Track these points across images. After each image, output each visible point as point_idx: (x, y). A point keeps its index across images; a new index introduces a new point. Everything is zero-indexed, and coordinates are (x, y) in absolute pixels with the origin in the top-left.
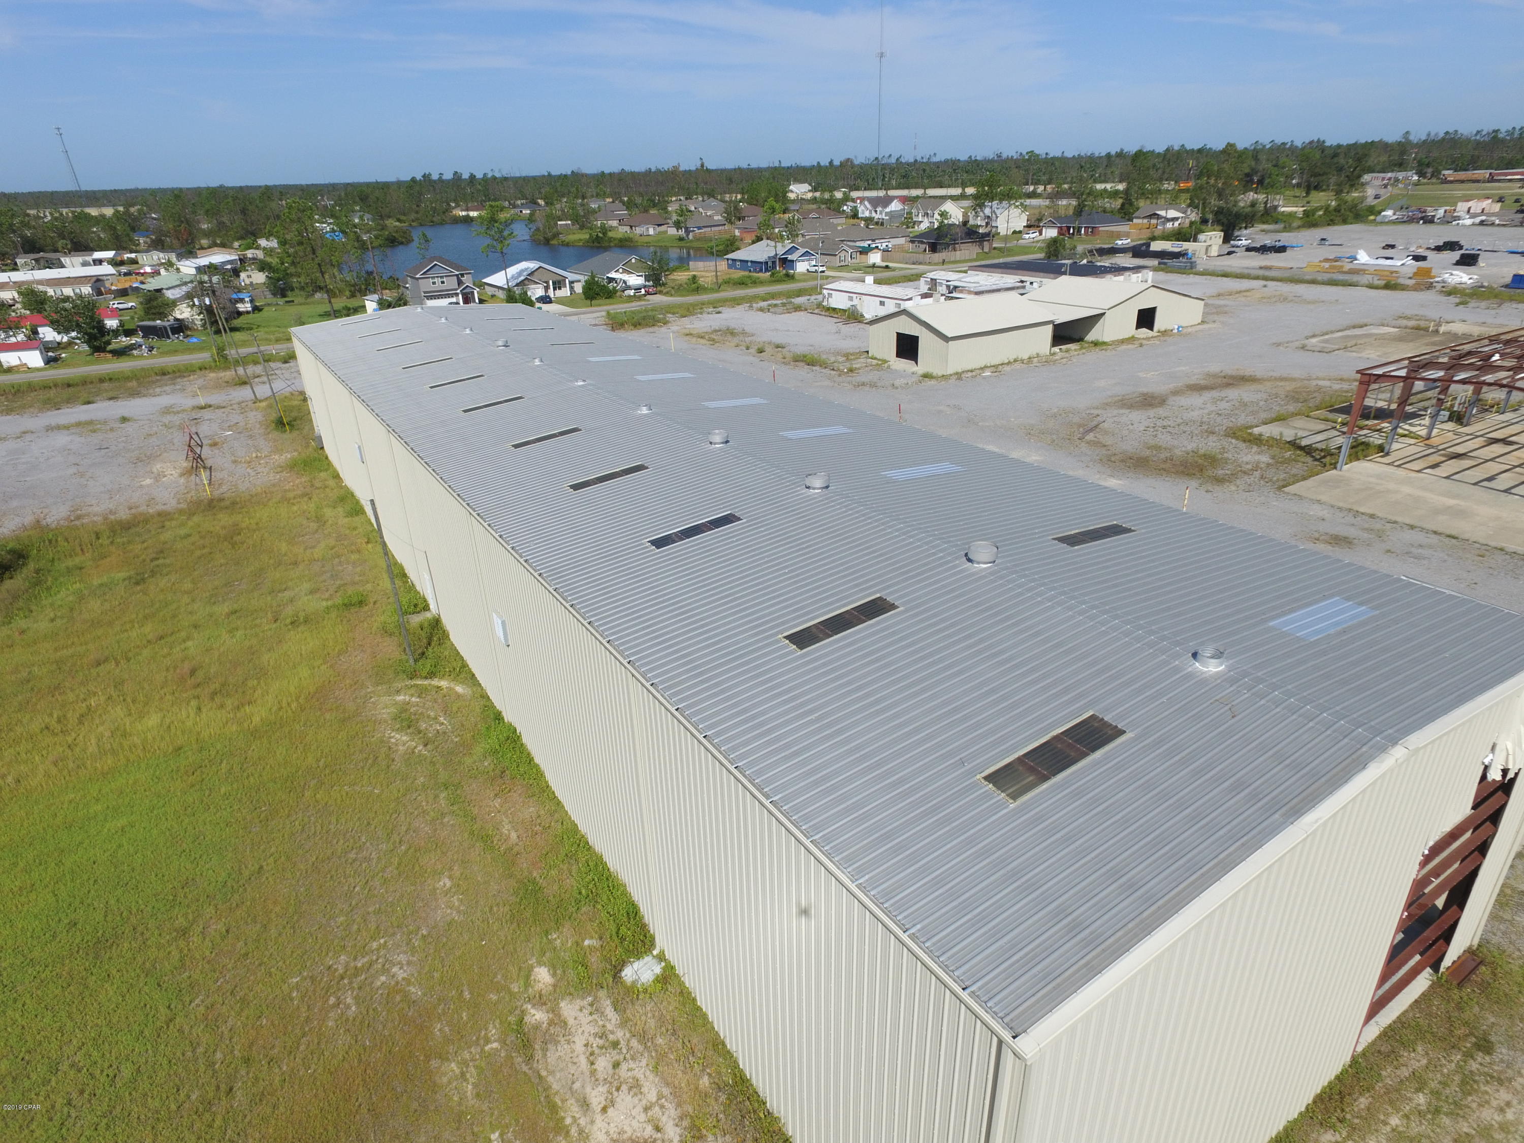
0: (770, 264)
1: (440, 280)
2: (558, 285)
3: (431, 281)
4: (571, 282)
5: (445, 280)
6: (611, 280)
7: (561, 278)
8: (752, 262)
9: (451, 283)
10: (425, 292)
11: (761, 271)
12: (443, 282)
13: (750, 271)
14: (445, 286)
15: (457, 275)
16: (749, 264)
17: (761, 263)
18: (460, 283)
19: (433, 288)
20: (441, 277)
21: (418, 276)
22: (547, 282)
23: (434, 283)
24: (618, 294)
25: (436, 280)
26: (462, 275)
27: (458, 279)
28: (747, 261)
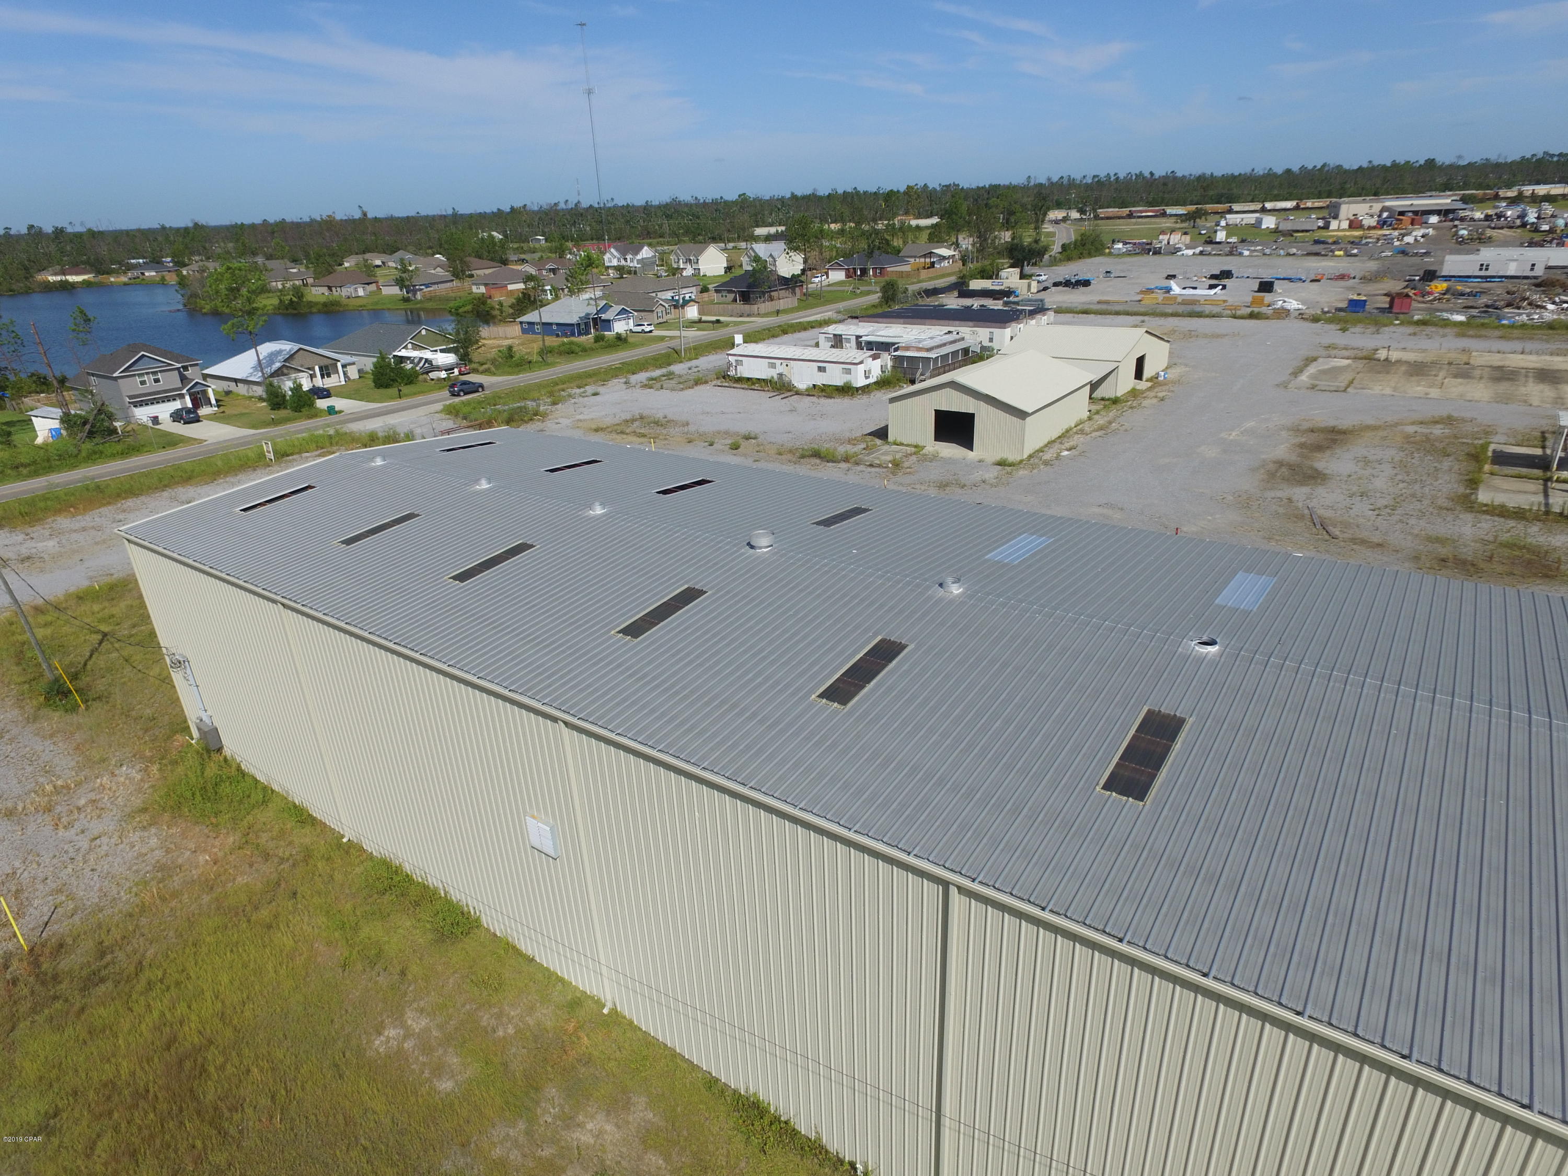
0: (583, 327)
1: (152, 377)
2: (326, 371)
3: (138, 380)
4: (344, 366)
5: (159, 376)
6: (402, 359)
7: (330, 362)
8: (558, 324)
9: (170, 380)
10: (130, 397)
11: (573, 334)
12: (157, 381)
13: (558, 336)
14: (161, 386)
15: (178, 369)
16: (554, 327)
17: (572, 325)
18: (183, 379)
19: (141, 389)
20: (154, 373)
21: (114, 375)
22: (312, 369)
23: (143, 383)
24: (421, 377)
25: (146, 378)
26: (185, 368)
27: (180, 373)
28: (551, 324)
